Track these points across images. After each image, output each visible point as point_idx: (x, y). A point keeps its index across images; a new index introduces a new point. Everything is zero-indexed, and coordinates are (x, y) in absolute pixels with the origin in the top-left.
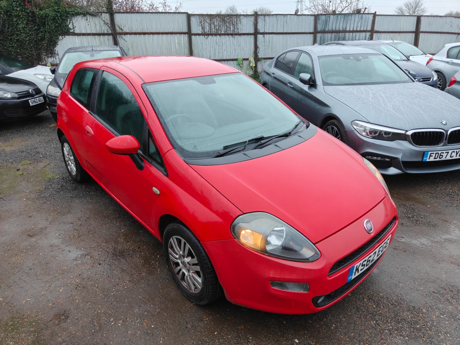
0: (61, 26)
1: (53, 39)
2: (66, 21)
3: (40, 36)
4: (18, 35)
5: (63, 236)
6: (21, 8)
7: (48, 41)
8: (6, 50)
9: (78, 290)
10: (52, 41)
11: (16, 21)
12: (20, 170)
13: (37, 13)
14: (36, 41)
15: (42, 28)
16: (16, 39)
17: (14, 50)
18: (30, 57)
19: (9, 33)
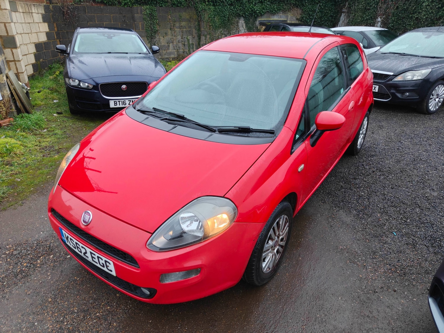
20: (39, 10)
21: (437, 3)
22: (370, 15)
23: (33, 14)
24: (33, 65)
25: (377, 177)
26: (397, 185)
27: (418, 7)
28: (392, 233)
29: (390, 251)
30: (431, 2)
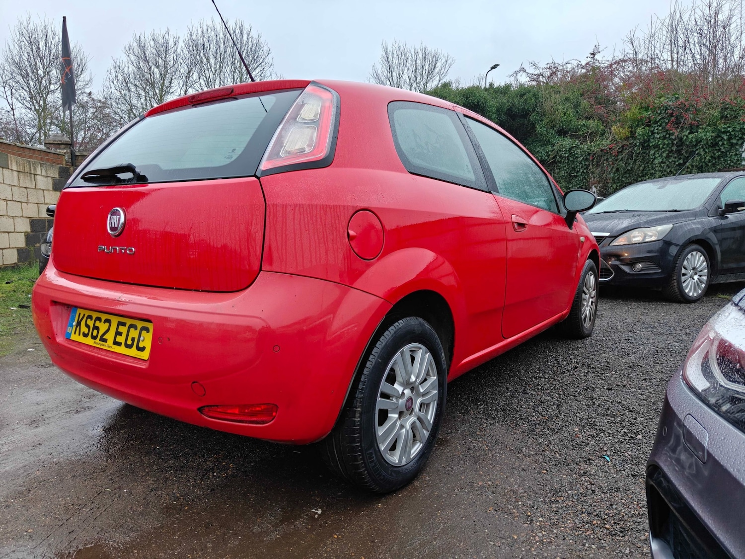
0: (728, 157)
2: (739, 147)
11: (653, 155)
20: (49, 172)
21: (675, 158)
22: (579, 184)
23: (38, 176)
24: (19, 250)
25: (582, 375)
26: (619, 385)
27: (648, 166)
28: (602, 457)
29: (593, 489)
30: (666, 158)
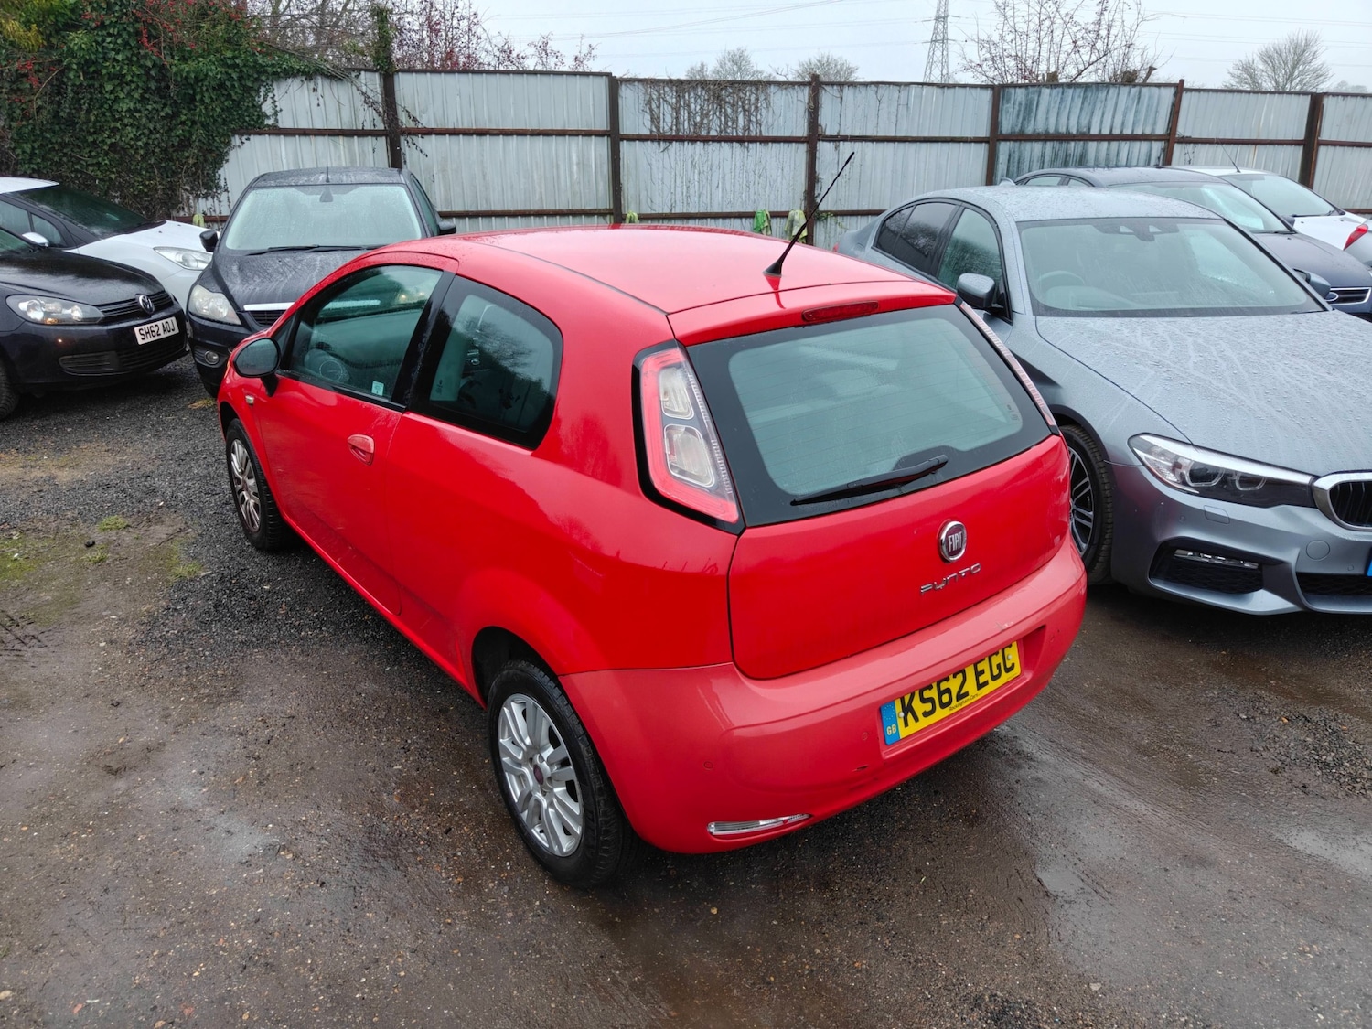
0: (241, 108)
1: (216, 144)
2: (253, 94)
3: (178, 136)
4: (114, 130)
5: (213, 779)
6: (129, 56)
7: (200, 149)
8: (79, 175)
9: (251, 975)
10: (211, 151)
11: (112, 92)
12: (95, 547)
13: (174, 69)
14: (165, 151)
15: (184, 111)
16: (108, 141)
17: (102, 173)
18: (147, 195)
19: (91, 125)
